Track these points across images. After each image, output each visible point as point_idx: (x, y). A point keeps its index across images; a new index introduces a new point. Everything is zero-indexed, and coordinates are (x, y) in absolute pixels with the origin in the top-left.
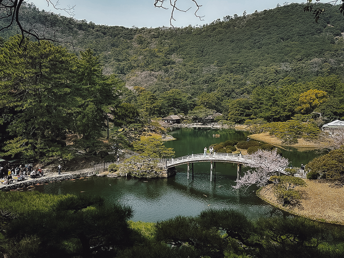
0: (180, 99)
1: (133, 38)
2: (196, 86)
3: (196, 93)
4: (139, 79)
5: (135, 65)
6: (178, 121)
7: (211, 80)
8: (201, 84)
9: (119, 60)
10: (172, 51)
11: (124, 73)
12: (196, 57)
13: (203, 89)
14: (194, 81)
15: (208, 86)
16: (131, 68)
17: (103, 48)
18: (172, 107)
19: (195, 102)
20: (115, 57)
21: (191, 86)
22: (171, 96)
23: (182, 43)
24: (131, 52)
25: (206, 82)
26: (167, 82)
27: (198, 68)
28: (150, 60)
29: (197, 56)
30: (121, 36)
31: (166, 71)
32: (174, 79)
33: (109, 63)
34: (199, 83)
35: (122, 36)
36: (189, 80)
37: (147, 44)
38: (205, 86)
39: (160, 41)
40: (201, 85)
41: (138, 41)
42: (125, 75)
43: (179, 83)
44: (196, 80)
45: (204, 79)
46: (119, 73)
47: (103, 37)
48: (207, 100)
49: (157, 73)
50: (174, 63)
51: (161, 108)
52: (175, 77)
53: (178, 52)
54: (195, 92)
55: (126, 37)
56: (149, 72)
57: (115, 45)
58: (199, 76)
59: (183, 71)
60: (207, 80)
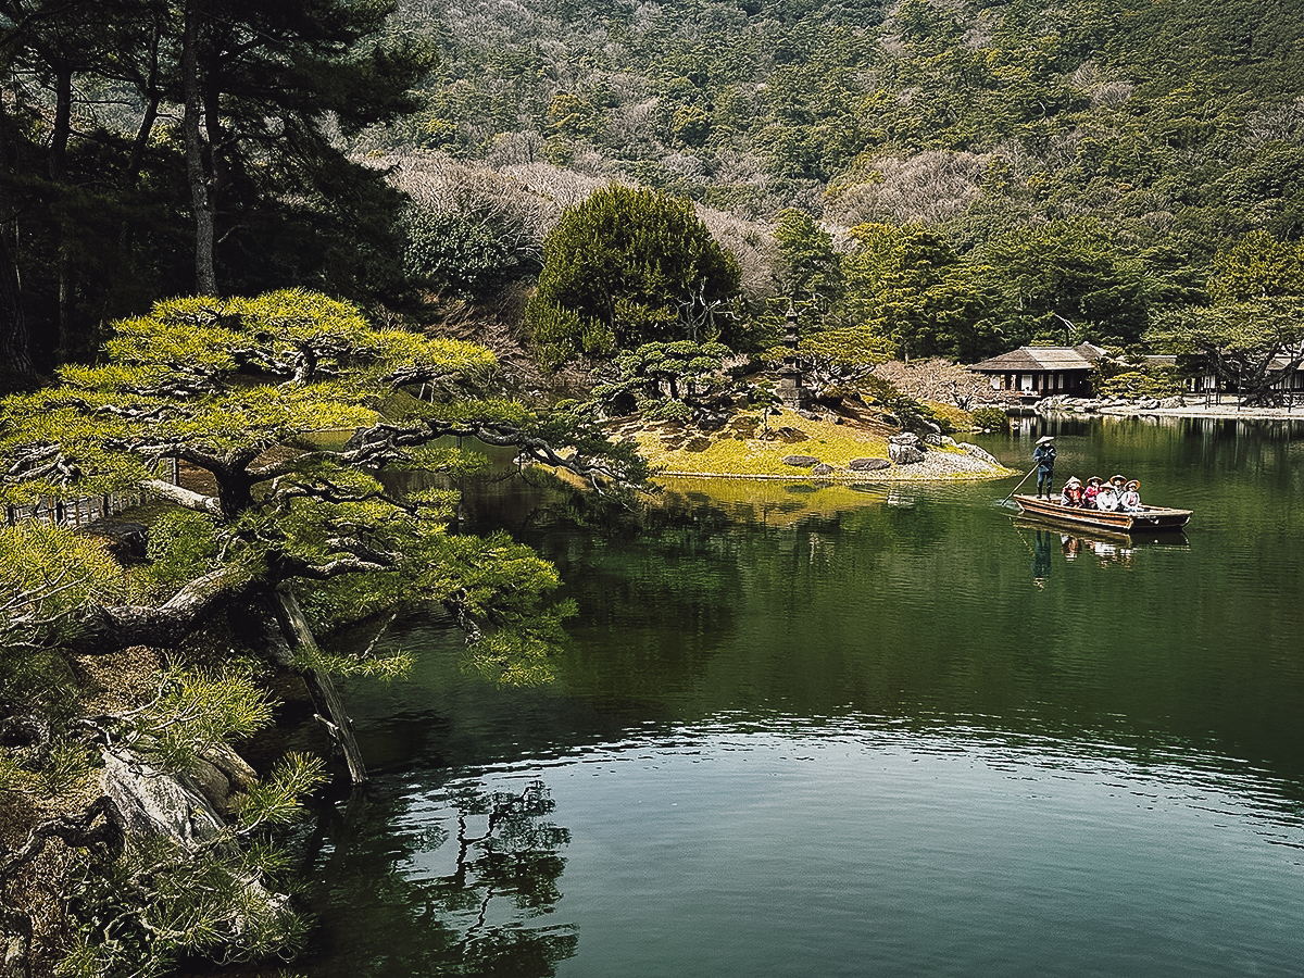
0: (1105, 265)
1: (883, 20)
2: (1207, 214)
3: (1203, 247)
4: (888, 192)
5: (878, 131)
6: (1076, 383)
7: (1295, 178)
8: (1237, 198)
9: (800, 117)
10: (1076, 51)
11: (819, 175)
12: (1213, 67)
13: (1248, 227)
14: (1190, 184)
15: (1279, 207)
16: (856, 145)
17: (733, 69)
18: (1051, 314)
19: (1198, 285)
20: (784, 100)
21: (1173, 213)
22: (1044, 249)
23: (1129, 14)
24: (864, 76)
25: (1263, 188)
26: (1037, 198)
27: (1222, 116)
28: (955, 99)
29: (1216, 62)
30: (829, 16)
31: (1037, 145)
32: (1079, 181)
33: (755, 131)
34: (1227, 196)
35: (831, 13)
36: (1165, 181)
37: (951, 35)
38: (1260, 211)
39: (1017, 16)
40: (1238, 206)
41: (906, 24)
42: (826, 182)
43: (1106, 199)
44: (1204, 181)
45: (1256, 169)
46: (798, 176)
47: (745, 24)
48: (1275, 278)
49: (984, 159)
50: (1083, 104)
51: (972, 312)
52: (1086, 171)
53: (1110, 52)
54: (1196, 245)
55: (849, 15)
56: (942, 154)
57: (793, 56)
58: (1223, 158)
59: (1127, 137)
60: (1271, 177)
